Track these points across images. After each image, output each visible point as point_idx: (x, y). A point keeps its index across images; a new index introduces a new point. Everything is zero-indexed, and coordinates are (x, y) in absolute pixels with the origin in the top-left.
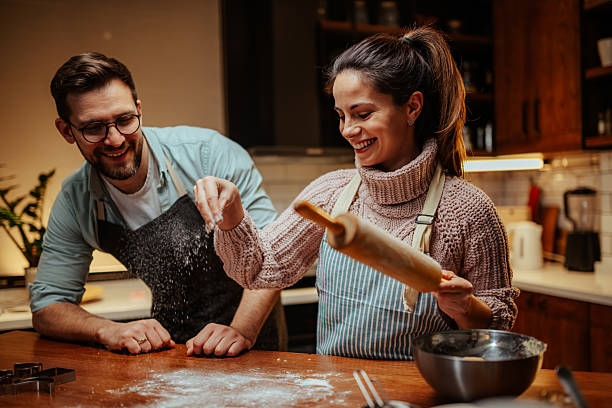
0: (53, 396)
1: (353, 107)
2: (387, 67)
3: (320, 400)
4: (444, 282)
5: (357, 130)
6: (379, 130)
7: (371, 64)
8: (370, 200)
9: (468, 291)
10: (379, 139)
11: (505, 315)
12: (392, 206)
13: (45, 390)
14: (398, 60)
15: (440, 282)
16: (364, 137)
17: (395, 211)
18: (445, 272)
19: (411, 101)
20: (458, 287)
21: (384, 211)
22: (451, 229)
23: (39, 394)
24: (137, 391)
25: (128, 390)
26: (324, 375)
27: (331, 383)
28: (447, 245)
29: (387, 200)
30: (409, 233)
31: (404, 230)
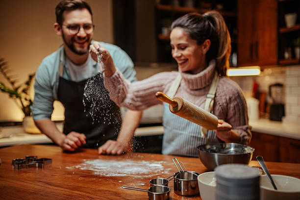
0: (44, 169)
1: (179, 45)
2: (195, 28)
4: (219, 125)
5: (180, 55)
6: (189, 55)
7: (188, 26)
8: (186, 87)
9: (230, 129)
10: (189, 60)
11: (246, 138)
12: (196, 90)
13: (40, 167)
14: (201, 25)
15: (217, 125)
16: (183, 58)
17: (197, 93)
18: (219, 121)
19: (204, 44)
20: (225, 127)
21: (192, 92)
22: (222, 101)
23: (37, 168)
24: (79, 168)
25: (75, 168)
26: (159, 162)
27: (163, 165)
28: (220, 108)
29: (193, 87)
30: (203, 102)
31: (201, 101)
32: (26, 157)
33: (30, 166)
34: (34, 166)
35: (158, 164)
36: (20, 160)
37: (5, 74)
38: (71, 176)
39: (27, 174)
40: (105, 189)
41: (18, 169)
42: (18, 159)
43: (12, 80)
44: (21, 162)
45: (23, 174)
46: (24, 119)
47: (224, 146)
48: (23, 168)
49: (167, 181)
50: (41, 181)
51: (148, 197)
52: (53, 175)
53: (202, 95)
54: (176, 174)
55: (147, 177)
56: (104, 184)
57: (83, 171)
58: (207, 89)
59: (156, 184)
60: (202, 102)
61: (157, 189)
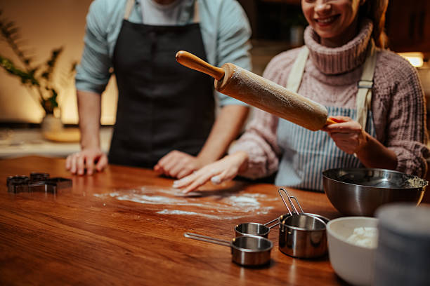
0: (57, 196)
3: (250, 212)
5: (329, 7)
12: (337, 75)
13: (50, 191)
17: (339, 80)
21: (330, 81)
23: (46, 194)
24: (116, 196)
25: (109, 196)
26: (253, 196)
27: (259, 201)
28: (382, 103)
29: (333, 71)
30: (351, 97)
31: (347, 94)
32: (31, 175)
33: (34, 189)
34: (40, 189)
35: (250, 197)
36: (20, 178)
37: (15, 47)
38: (99, 209)
39: (27, 203)
40: (154, 235)
41: (15, 192)
42: (17, 176)
43: (27, 56)
44: (21, 181)
45: (20, 202)
46: (44, 118)
47: (371, 174)
48: (22, 191)
49: (268, 230)
50: (47, 216)
51: (231, 256)
52: (69, 206)
53: (349, 85)
54: (284, 217)
55: (230, 218)
56: (154, 227)
57: (121, 203)
58: (357, 72)
59: (246, 233)
60: (349, 96)
61: (249, 242)
